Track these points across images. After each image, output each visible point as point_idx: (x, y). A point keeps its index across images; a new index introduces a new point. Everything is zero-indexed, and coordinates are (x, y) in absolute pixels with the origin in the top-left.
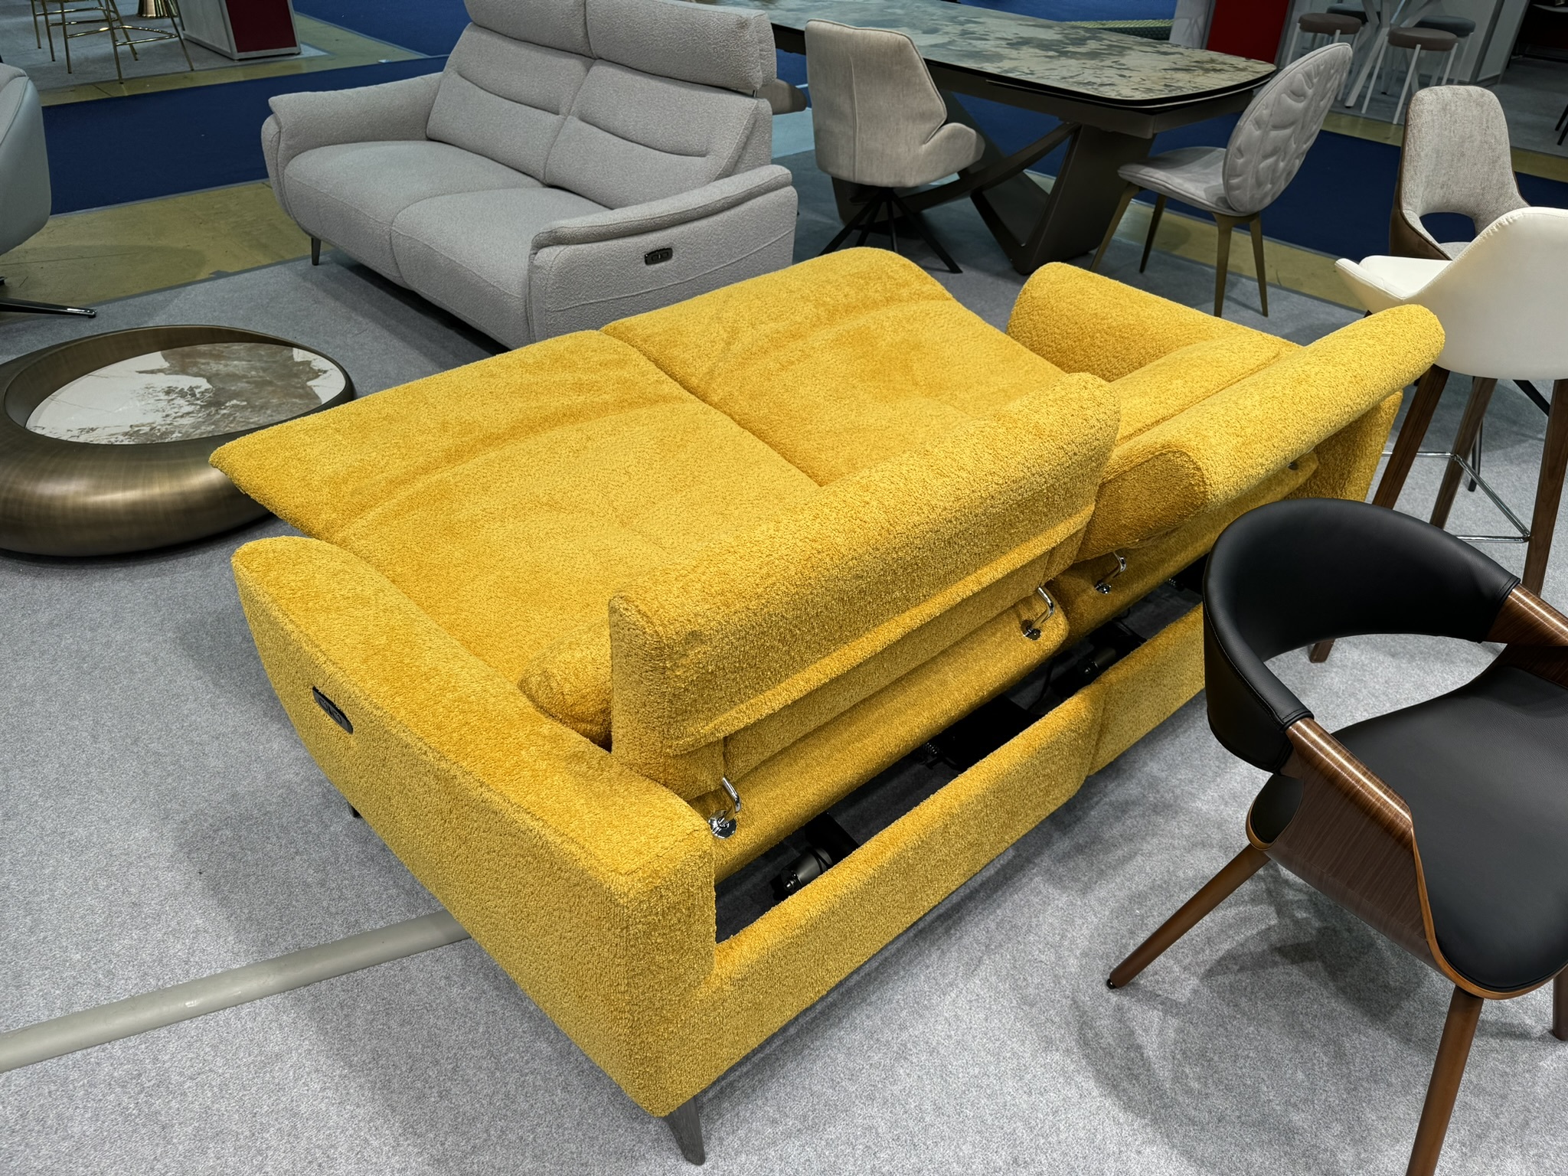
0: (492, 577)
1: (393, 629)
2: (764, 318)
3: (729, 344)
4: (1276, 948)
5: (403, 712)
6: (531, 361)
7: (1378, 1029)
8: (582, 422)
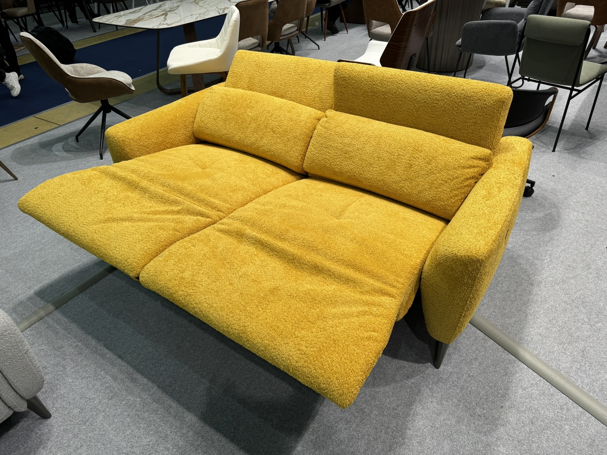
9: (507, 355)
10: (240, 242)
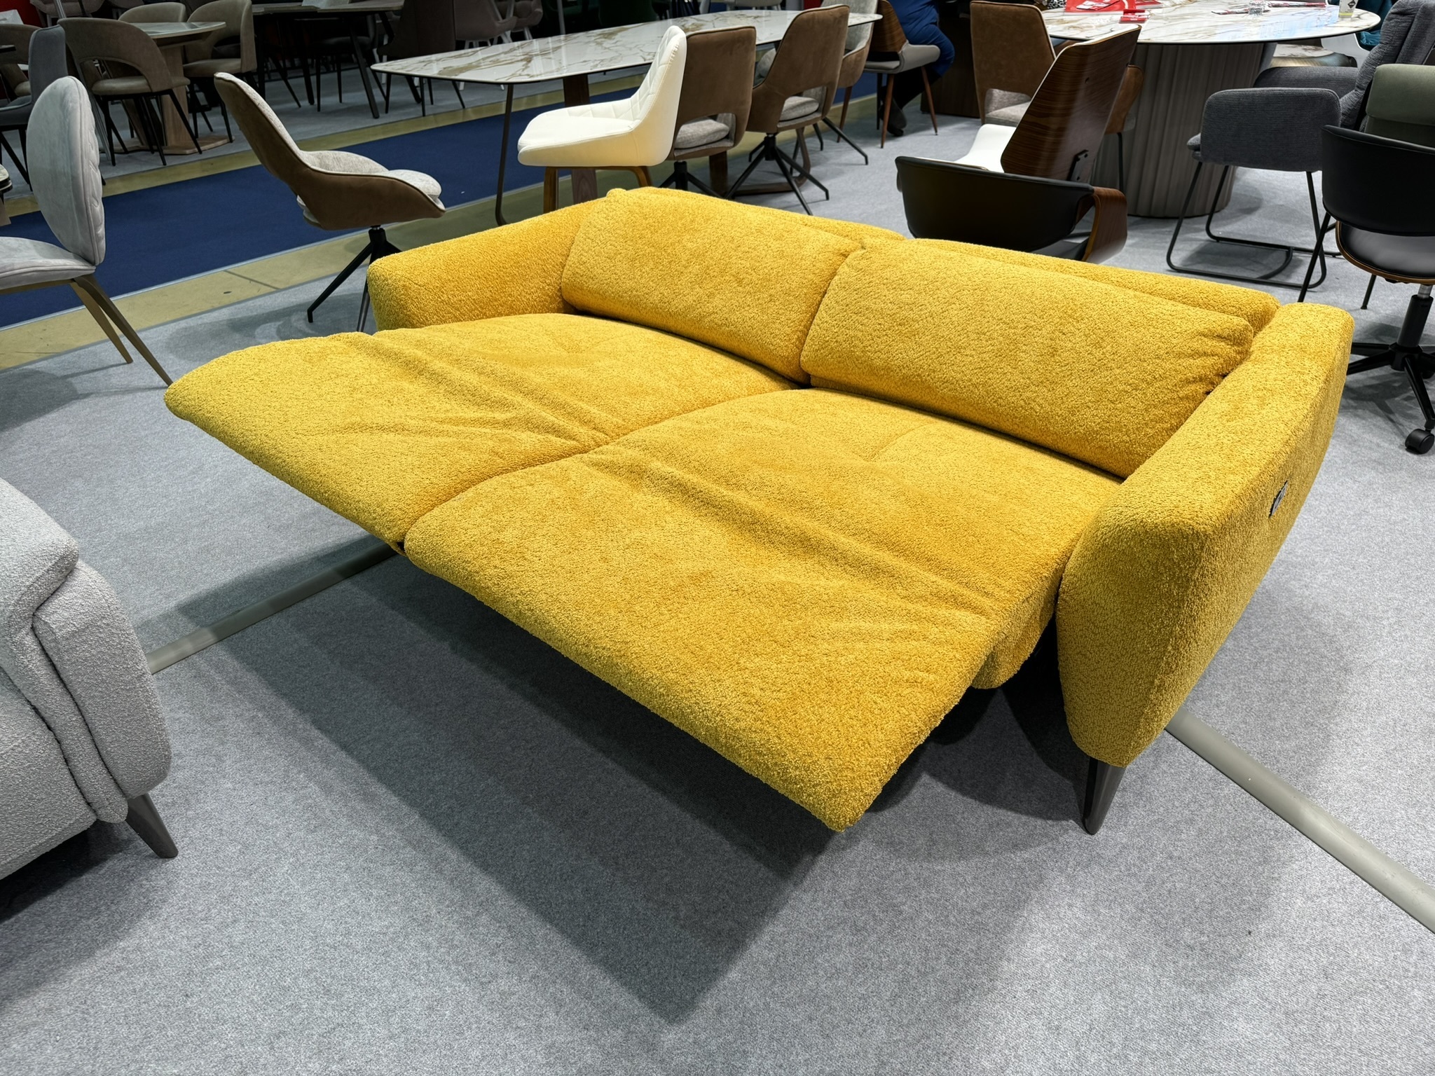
9: (1272, 819)
10: (636, 487)
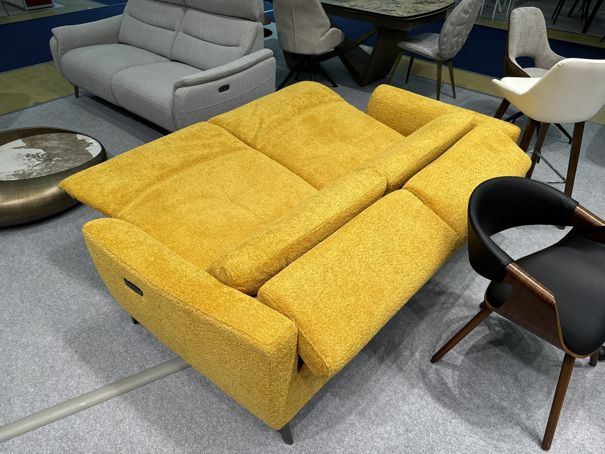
0: (185, 227)
1: (155, 253)
2: (273, 113)
3: (261, 124)
4: (489, 342)
5: (167, 288)
6: (183, 136)
7: (529, 368)
8: (208, 161)
